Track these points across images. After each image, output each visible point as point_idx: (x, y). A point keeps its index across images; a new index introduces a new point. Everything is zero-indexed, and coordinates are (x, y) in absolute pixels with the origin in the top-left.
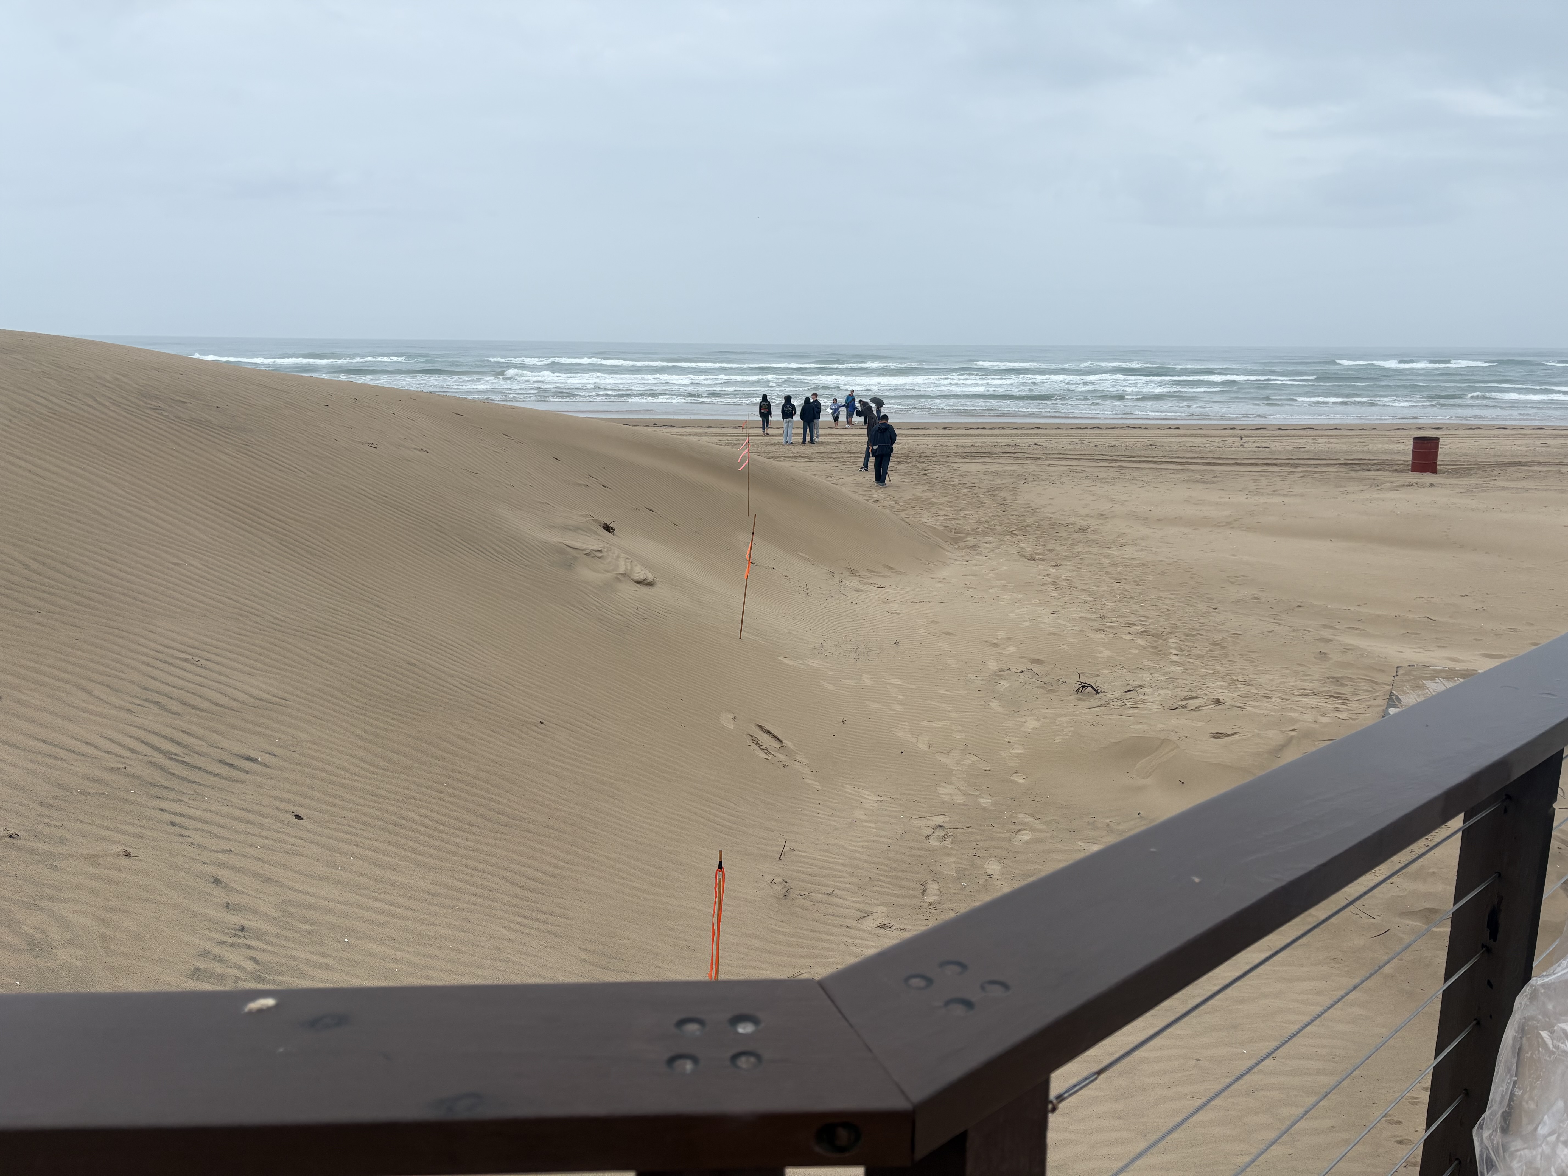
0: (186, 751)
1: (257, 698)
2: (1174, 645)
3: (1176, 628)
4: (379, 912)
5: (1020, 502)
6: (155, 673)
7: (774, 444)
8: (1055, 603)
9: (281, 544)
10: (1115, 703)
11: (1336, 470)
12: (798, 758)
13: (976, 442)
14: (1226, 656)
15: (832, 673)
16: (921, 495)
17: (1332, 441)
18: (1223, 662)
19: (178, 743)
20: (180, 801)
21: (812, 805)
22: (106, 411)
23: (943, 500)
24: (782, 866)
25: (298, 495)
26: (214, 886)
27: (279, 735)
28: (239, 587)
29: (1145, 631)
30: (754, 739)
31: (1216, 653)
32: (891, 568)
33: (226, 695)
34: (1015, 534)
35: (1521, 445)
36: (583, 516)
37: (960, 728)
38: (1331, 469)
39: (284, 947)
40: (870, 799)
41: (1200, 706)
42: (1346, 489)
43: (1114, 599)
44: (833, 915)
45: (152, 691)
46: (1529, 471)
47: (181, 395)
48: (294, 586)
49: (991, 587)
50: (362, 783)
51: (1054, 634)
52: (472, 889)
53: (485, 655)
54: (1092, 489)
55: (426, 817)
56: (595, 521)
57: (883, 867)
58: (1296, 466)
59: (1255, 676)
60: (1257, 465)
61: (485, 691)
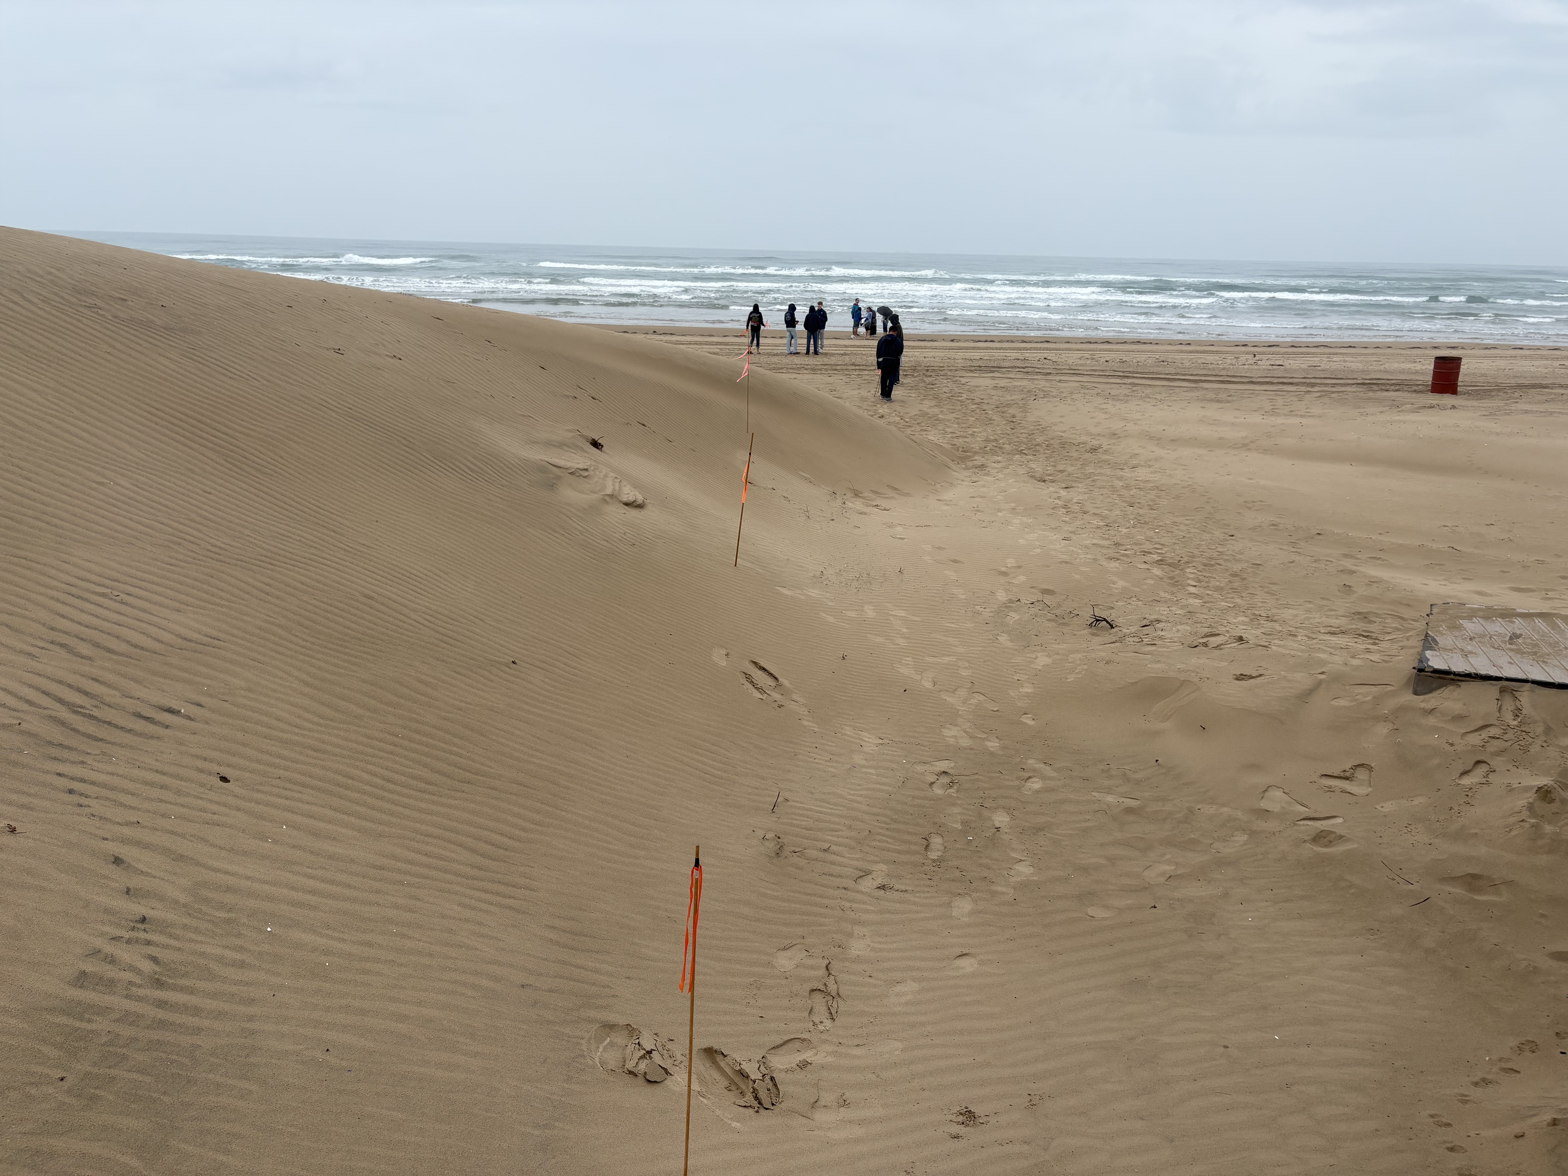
0: (94, 702)
1: (185, 639)
2: (1191, 576)
3: (1193, 557)
4: (313, 892)
5: (1029, 419)
6: (66, 610)
7: (777, 355)
8: (1066, 528)
9: (226, 460)
10: (1131, 639)
11: (1354, 390)
12: (795, 697)
13: (984, 356)
14: (1247, 588)
15: (833, 604)
16: (928, 410)
17: (1346, 359)
18: (1244, 594)
19: (86, 694)
20: (83, 762)
21: (808, 749)
22: (33, 308)
23: (951, 416)
24: (774, 819)
25: (249, 405)
26: (113, 867)
27: (208, 682)
28: (174, 510)
29: (1161, 560)
30: (748, 677)
31: (1236, 585)
32: (896, 489)
33: (148, 636)
34: (1025, 454)
35: (1540, 366)
36: (569, 431)
37: (967, 664)
38: (1348, 389)
39: (191, 940)
40: (870, 742)
41: (1222, 644)
42: (1364, 410)
43: (1128, 525)
44: (829, 875)
45: (60, 631)
46: (1551, 394)
47: (122, 291)
48: (239, 509)
49: (999, 510)
50: (304, 736)
51: (1066, 563)
52: (424, 859)
53: (453, 586)
54: (1104, 406)
55: (376, 775)
56: (582, 436)
57: (884, 819)
58: (1313, 385)
59: (1277, 611)
60: (1272, 383)
61: (451, 627)
